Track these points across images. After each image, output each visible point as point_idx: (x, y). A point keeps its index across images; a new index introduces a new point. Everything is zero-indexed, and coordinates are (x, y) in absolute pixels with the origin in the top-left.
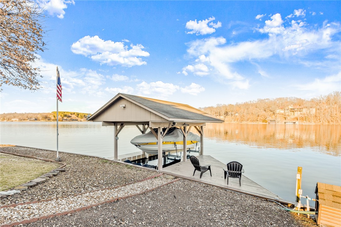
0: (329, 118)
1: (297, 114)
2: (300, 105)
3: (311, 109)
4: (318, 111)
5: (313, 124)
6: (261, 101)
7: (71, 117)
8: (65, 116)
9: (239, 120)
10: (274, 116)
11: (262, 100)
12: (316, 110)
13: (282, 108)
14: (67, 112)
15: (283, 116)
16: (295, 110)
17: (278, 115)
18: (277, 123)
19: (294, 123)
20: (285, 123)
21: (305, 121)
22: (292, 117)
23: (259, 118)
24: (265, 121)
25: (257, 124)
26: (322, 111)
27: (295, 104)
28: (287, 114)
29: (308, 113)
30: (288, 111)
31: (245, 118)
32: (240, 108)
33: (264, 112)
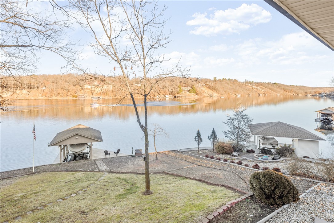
3: (110, 86)
4: (114, 87)
5: (111, 98)
9: (48, 95)
10: (82, 91)
13: (89, 84)
15: (90, 91)
16: (100, 86)
17: (87, 90)
18: (85, 98)
19: (99, 98)
20: (92, 97)
21: (106, 96)
22: (97, 92)
23: (69, 93)
24: (75, 96)
25: (67, 99)
28: (93, 89)
29: (108, 89)
30: (94, 87)
31: (54, 92)
32: (47, 81)
33: (74, 87)
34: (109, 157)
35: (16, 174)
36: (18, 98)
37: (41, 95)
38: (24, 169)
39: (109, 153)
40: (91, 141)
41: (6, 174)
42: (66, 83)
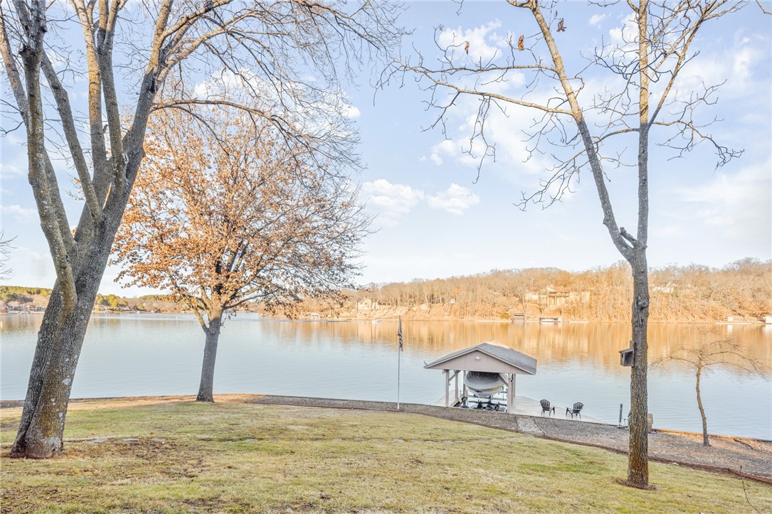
0: (611, 310)
1: (560, 302)
2: (565, 286)
3: (583, 293)
4: (593, 297)
5: (585, 321)
6: (497, 274)
7: (31, 300)
8: (14, 297)
9: (458, 313)
10: (520, 306)
11: (499, 272)
12: (591, 295)
13: (535, 291)
14: (16, 287)
15: (537, 305)
16: (558, 294)
17: (530, 304)
18: (526, 319)
19: (555, 319)
20: (540, 319)
21: (573, 317)
22: (552, 307)
23: (495, 309)
24: (505, 316)
26: (601, 297)
27: (556, 284)
28: (544, 302)
29: (578, 300)
30: (545, 296)
31: (469, 308)
32: (458, 288)
33: (505, 298)
34: (551, 417)
35: (374, 407)
36: (415, 318)
37: (447, 313)
38: (387, 403)
39: (554, 409)
40: (514, 371)
41: (361, 404)
42: (491, 291)
